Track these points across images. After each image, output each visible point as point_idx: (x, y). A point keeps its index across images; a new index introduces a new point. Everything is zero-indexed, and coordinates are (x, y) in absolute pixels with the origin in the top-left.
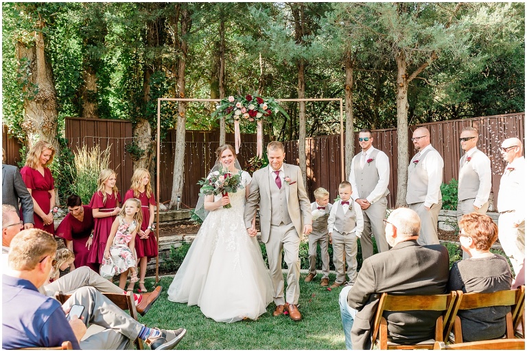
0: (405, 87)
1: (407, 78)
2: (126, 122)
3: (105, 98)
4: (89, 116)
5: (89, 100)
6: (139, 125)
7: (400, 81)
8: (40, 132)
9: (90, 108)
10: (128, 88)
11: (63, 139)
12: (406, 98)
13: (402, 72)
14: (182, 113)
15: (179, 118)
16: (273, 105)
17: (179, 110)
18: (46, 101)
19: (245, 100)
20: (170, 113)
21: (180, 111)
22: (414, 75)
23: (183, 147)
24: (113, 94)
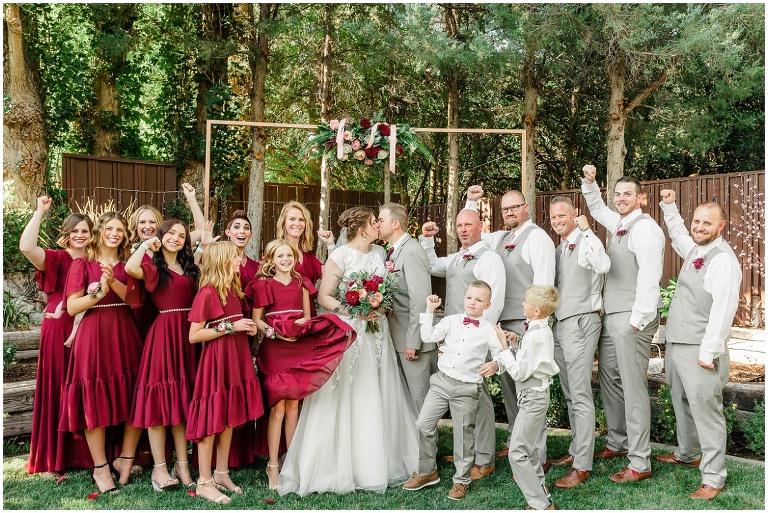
0: (622, 119)
1: (626, 105)
2: (167, 165)
3: (132, 124)
4: (104, 154)
5: (104, 128)
6: (188, 172)
7: (615, 110)
8: (16, 176)
9: (106, 140)
10: (171, 109)
11: (57, 191)
12: (622, 139)
13: (617, 96)
14: (258, 154)
15: (254, 162)
16: (407, 138)
17: (254, 149)
18: (25, 124)
19: (360, 127)
20: (239, 153)
21: (256, 150)
22: (637, 102)
23: (260, 210)
24: (145, 119)
